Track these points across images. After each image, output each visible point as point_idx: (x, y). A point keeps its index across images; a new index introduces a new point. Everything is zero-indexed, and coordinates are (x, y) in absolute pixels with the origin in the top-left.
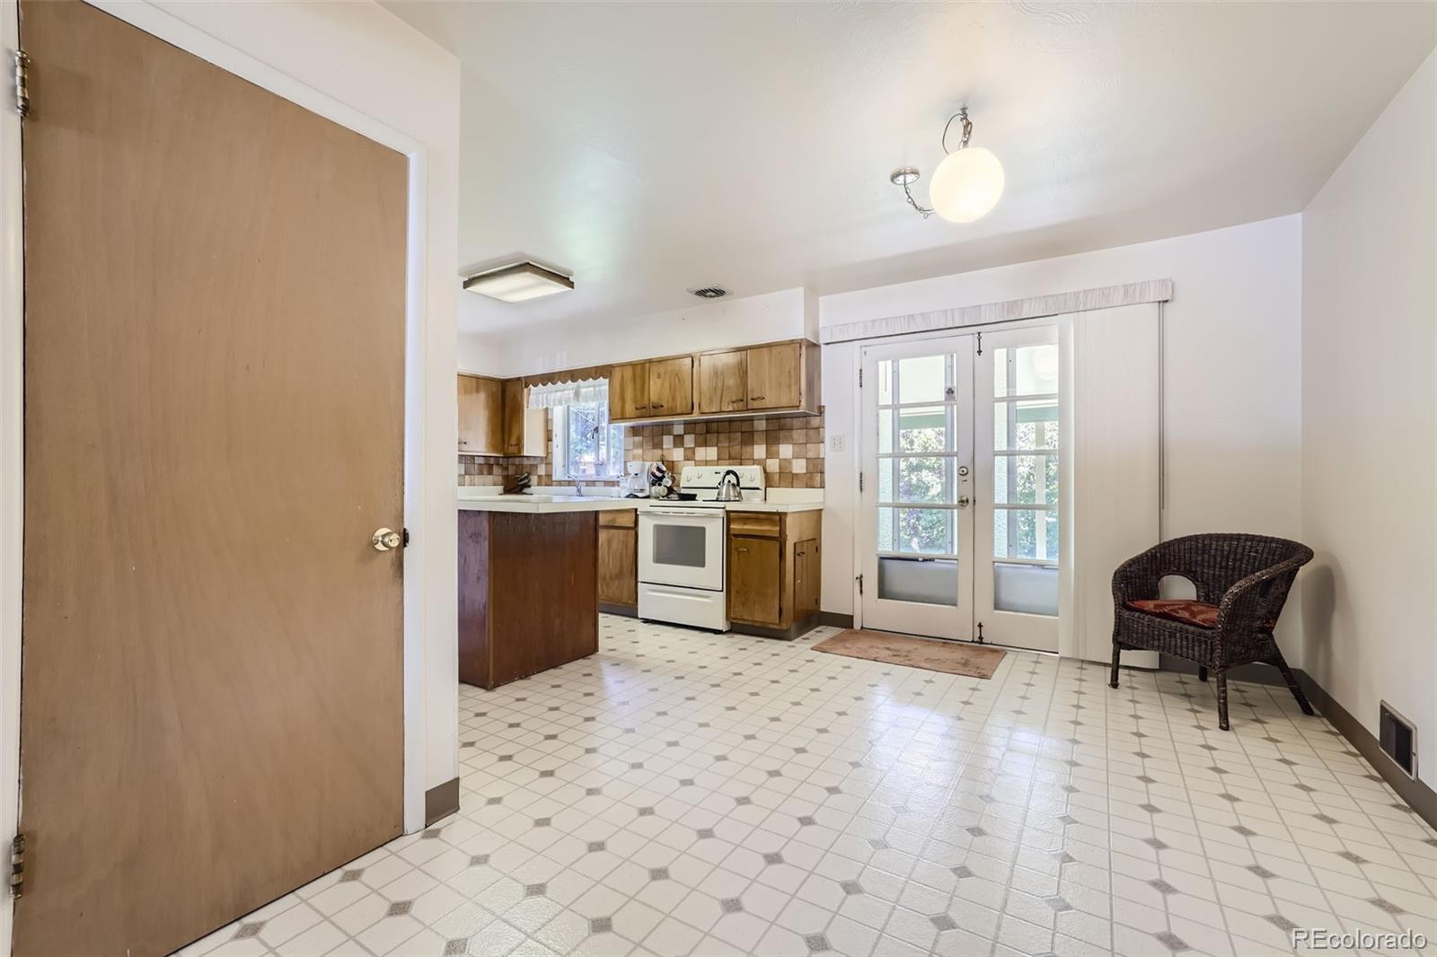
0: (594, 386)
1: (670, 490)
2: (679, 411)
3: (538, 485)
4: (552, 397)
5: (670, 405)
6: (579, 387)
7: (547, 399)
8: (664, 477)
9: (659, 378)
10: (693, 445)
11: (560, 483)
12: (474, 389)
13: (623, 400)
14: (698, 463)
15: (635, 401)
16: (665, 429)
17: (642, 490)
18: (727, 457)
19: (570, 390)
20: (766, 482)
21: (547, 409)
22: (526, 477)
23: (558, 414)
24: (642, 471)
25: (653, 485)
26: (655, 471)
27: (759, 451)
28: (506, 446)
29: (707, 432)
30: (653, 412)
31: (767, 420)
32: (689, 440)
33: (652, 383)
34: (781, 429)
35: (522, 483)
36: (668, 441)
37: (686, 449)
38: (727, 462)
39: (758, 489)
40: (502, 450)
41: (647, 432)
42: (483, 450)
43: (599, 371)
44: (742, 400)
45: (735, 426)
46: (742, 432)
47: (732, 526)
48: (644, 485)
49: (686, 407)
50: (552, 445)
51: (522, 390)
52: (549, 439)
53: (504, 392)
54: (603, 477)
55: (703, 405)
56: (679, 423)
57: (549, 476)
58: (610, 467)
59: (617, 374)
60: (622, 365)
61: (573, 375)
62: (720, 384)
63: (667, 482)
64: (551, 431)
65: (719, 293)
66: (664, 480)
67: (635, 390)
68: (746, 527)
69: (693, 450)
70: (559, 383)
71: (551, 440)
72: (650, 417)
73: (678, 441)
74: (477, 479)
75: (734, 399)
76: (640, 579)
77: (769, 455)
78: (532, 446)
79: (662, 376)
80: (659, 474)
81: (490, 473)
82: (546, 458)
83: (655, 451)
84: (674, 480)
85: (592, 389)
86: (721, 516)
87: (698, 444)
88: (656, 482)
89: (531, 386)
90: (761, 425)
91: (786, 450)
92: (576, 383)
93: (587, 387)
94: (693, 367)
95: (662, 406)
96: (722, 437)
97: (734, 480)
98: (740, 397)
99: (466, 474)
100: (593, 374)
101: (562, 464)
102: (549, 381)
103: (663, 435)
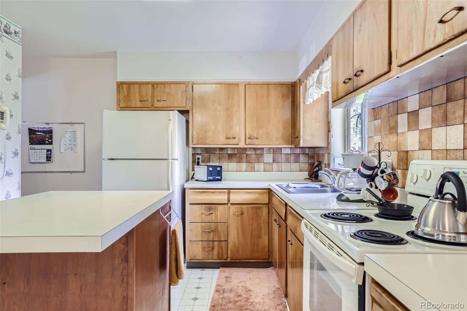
2: (376, 73)
5: (368, 68)
6: (321, 73)
9: (360, 31)
10: (429, 125)
16: (400, 106)
17: (358, 192)
22: (317, 166)
32: (425, 118)
33: (355, 43)
35: (315, 172)
36: (402, 122)
40: (292, 142)
41: (384, 112)
43: (326, 49)
49: (383, 62)
51: (300, 88)
52: (329, 129)
55: (400, 50)
57: (329, 165)
59: (334, 46)
60: (337, 34)
64: (330, 122)
66: (377, 179)
69: (430, 133)
72: (354, 91)
73: (413, 120)
78: (310, 138)
79: (362, 27)
81: (296, 161)
82: (327, 147)
83: (391, 137)
87: (435, 123)
93: (327, 71)
95: (362, 71)
99: (274, 162)
103: (398, 114)
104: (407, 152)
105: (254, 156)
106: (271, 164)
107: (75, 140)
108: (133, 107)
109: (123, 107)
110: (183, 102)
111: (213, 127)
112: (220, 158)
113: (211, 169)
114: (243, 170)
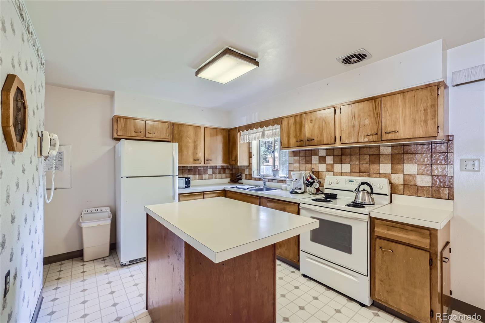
0: (272, 130)
1: (318, 189)
2: (325, 142)
3: (245, 179)
4: (251, 136)
5: (319, 139)
6: (264, 130)
7: (249, 137)
8: (314, 182)
9: (311, 122)
10: (332, 162)
11: (255, 179)
12: (215, 134)
13: (289, 136)
14: (335, 174)
15: (296, 137)
16: (314, 153)
17: (300, 189)
18: (358, 172)
19: (260, 132)
20: (391, 191)
21: (249, 143)
22: (240, 175)
23: (255, 144)
24: (300, 177)
25: (307, 186)
26: (309, 178)
27: (385, 168)
28: (230, 161)
29: (342, 154)
30: (307, 143)
31: (391, 147)
32: (330, 160)
33: (306, 126)
34: (406, 153)
35: (238, 178)
36: (315, 159)
37: (327, 164)
38: (358, 174)
39: (386, 195)
40: (228, 163)
41: (302, 154)
42: (221, 163)
43: (274, 121)
44: (377, 134)
45: (364, 151)
46: (370, 155)
47: (376, 229)
48: (301, 185)
49: (331, 139)
50: (252, 159)
51: (237, 133)
52: (250, 156)
53: (229, 135)
54: (277, 177)
55: (343, 138)
56: (323, 149)
57: (250, 175)
58: (280, 172)
59: (285, 122)
60: (288, 117)
61: (261, 124)
62: (357, 123)
63: (316, 185)
64: (251, 153)
65: (361, 57)
66: (314, 184)
67: (296, 130)
68: (390, 232)
69: (332, 166)
70: (254, 129)
71: (251, 158)
72: (305, 146)
73: (322, 159)
74: (218, 175)
75: (369, 133)
76: (301, 248)
77: (394, 171)
78: (242, 161)
79: (313, 121)
80: (311, 180)
81: (224, 173)
82: (249, 166)
83: (308, 165)
84: (320, 183)
85: (271, 131)
86: (367, 220)
87: (335, 162)
88: (309, 185)
89: (241, 131)
90: (386, 149)
91: (410, 169)
92: (263, 129)
93: (269, 130)
94: (335, 114)
95: (314, 140)
96: (354, 158)
97: (368, 189)
98: (376, 132)
99: (213, 174)
100: (272, 123)
101: (257, 169)
102: (249, 128)
103: (312, 156)
104: (318, 172)
105: (202, 170)
106: (212, 175)
107: (61, 160)
108: (129, 136)
109: (121, 135)
110: (166, 135)
111: (186, 153)
112: (183, 172)
113: (186, 180)
114: (196, 179)
